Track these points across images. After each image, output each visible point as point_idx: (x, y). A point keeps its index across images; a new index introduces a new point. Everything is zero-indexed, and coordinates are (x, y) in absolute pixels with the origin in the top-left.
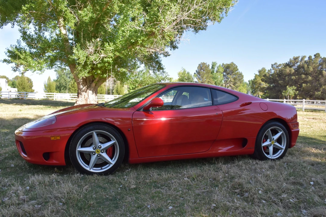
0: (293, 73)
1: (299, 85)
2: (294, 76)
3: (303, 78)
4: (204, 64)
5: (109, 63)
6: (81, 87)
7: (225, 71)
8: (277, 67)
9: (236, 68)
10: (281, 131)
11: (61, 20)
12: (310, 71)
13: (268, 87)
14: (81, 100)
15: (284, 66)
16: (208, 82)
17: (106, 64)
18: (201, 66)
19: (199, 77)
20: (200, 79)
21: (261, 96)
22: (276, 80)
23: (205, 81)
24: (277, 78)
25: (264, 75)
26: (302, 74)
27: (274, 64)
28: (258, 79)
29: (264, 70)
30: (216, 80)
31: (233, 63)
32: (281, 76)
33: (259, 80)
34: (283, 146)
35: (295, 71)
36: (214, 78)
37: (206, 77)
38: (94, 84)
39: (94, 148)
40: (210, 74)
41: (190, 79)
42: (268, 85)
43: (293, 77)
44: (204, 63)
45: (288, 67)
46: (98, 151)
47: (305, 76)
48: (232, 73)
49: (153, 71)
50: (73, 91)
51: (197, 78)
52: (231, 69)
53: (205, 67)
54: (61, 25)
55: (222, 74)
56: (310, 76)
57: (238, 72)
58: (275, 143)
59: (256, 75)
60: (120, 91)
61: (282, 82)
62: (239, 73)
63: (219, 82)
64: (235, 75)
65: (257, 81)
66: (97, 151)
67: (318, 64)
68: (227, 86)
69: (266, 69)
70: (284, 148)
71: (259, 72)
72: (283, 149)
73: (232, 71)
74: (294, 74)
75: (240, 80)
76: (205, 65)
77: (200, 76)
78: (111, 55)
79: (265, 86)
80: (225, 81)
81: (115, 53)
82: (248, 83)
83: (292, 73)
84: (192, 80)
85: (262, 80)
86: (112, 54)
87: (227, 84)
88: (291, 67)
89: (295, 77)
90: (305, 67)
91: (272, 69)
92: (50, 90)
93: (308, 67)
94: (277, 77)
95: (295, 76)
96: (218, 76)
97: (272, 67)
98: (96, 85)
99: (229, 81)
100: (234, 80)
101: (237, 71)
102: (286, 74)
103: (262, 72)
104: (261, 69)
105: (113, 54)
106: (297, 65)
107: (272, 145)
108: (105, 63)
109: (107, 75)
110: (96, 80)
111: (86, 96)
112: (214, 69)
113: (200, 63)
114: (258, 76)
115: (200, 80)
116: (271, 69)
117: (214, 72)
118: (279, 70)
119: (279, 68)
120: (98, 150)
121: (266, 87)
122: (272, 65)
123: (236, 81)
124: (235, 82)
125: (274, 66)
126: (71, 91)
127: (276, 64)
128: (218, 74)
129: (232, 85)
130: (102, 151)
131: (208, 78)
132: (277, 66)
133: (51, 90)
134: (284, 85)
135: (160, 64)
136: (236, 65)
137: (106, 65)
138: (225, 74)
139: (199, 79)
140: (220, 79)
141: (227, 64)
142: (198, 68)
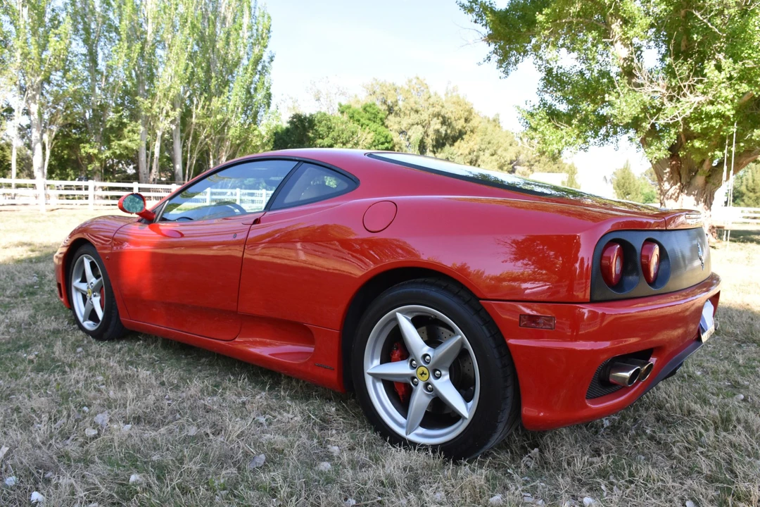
5: (723, 117)
6: (666, 186)
11: (616, 27)
17: (715, 122)
38: (700, 180)
54: (617, 36)
70: (468, 413)
72: (465, 418)
107: (421, 385)
108: (709, 117)
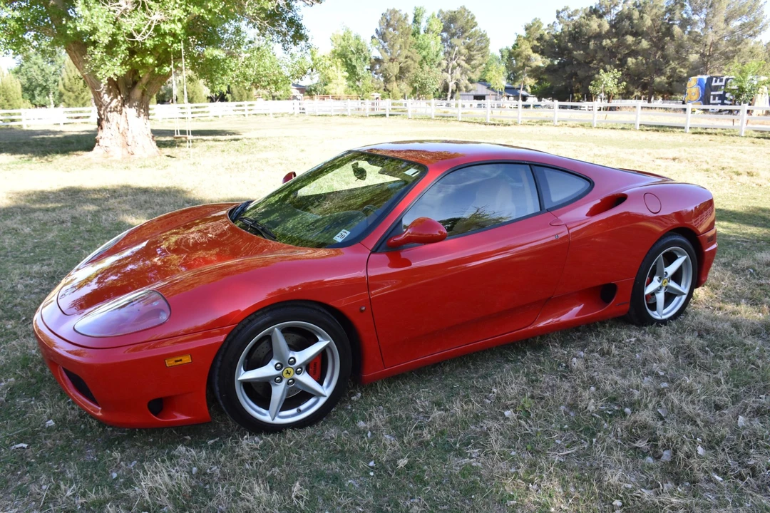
0: (608, 32)
1: (619, 60)
2: (608, 40)
3: (628, 43)
4: (394, 12)
5: (174, 35)
6: (106, 98)
7: (446, 29)
8: (569, 17)
9: (471, 23)
10: (683, 255)
12: (644, 26)
13: (548, 66)
14: (110, 137)
15: (586, 15)
16: (406, 58)
17: (169, 40)
18: (388, 18)
19: (383, 46)
20: (386, 51)
21: (530, 86)
22: (566, 48)
23: (399, 55)
24: (569, 44)
25: (539, 36)
26: (626, 33)
27: (563, 10)
28: (523, 47)
29: (537, 24)
30: (424, 53)
31: (465, 9)
32: (578, 39)
33: (526, 49)
34: (684, 288)
35: (612, 26)
36: (420, 47)
37: (401, 46)
38: (137, 93)
39: (278, 365)
40: (410, 37)
41: (362, 52)
42: (548, 61)
43: (606, 42)
44: (394, 10)
45: (594, 16)
46: (288, 373)
47: (634, 39)
48: (463, 33)
49: (281, 44)
50: (72, 102)
51: (378, 49)
52: (459, 24)
53: (399, 20)
55: (439, 37)
56: (646, 40)
57: (475, 31)
58: (669, 282)
59: (519, 36)
60: (193, 92)
61: (580, 54)
62: (480, 32)
63: (431, 56)
64: (470, 37)
65: (522, 52)
66: (285, 372)
67: (664, 10)
68: (451, 65)
69: (542, 21)
70: (686, 291)
71: (526, 29)
72: (684, 294)
73: (462, 28)
74: (608, 35)
75: (481, 49)
76: (398, 16)
77: (386, 44)
78: (178, 13)
79: (541, 65)
80: (447, 55)
81: (188, 8)
82: (499, 55)
83: (604, 33)
84: (367, 55)
85: (535, 50)
86: (182, 11)
87: (451, 59)
88: (601, 17)
89: (612, 42)
90: (634, 17)
91: (557, 21)
92: (8, 101)
93: (642, 18)
94: (569, 42)
95: (610, 39)
96: (429, 41)
97: (558, 17)
98: (143, 94)
99: (456, 54)
100: (467, 51)
101: (474, 29)
102: (591, 34)
103: (532, 29)
104: (529, 22)
105: (185, 10)
106: (616, 12)
107: (664, 288)
108: (164, 35)
109: (172, 66)
110: (144, 81)
111: (123, 125)
112: (419, 23)
113: (385, 12)
114: (524, 38)
115: (385, 54)
116: (554, 22)
117: (418, 33)
118: (574, 25)
119: (573, 19)
120: (289, 370)
121: (543, 67)
122: (558, 13)
123: (472, 53)
124: (471, 55)
125: (562, 14)
126: (66, 101)
127: (565, 9)
128: (430, 35)
129: (463, 63)
130: (299, 370)
131: (405, 48)
132: (569, 14)
133: (11, 103)
134: (585, 62)
135: (299, 27)
136: (472, 12)
137: (167, 41)
138: (445, 35)
139: (383, 51)
140: (433, 50)
141: (452, 12)
142: (380, 23)
